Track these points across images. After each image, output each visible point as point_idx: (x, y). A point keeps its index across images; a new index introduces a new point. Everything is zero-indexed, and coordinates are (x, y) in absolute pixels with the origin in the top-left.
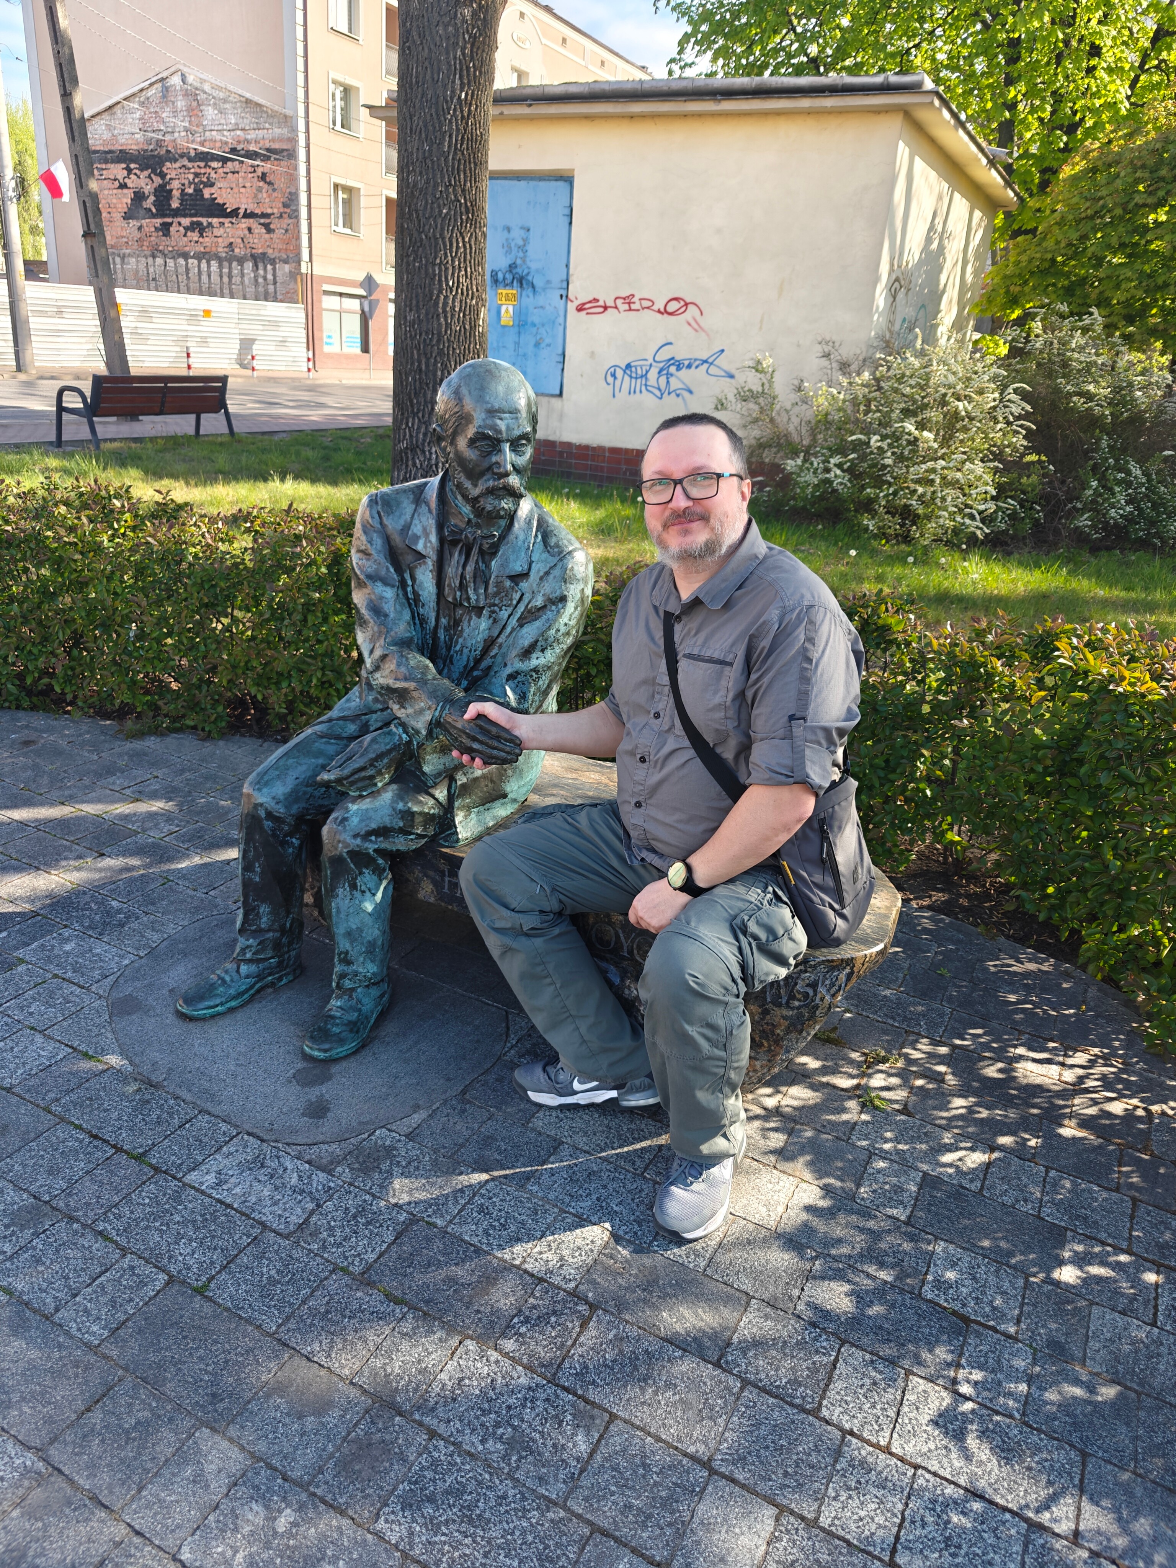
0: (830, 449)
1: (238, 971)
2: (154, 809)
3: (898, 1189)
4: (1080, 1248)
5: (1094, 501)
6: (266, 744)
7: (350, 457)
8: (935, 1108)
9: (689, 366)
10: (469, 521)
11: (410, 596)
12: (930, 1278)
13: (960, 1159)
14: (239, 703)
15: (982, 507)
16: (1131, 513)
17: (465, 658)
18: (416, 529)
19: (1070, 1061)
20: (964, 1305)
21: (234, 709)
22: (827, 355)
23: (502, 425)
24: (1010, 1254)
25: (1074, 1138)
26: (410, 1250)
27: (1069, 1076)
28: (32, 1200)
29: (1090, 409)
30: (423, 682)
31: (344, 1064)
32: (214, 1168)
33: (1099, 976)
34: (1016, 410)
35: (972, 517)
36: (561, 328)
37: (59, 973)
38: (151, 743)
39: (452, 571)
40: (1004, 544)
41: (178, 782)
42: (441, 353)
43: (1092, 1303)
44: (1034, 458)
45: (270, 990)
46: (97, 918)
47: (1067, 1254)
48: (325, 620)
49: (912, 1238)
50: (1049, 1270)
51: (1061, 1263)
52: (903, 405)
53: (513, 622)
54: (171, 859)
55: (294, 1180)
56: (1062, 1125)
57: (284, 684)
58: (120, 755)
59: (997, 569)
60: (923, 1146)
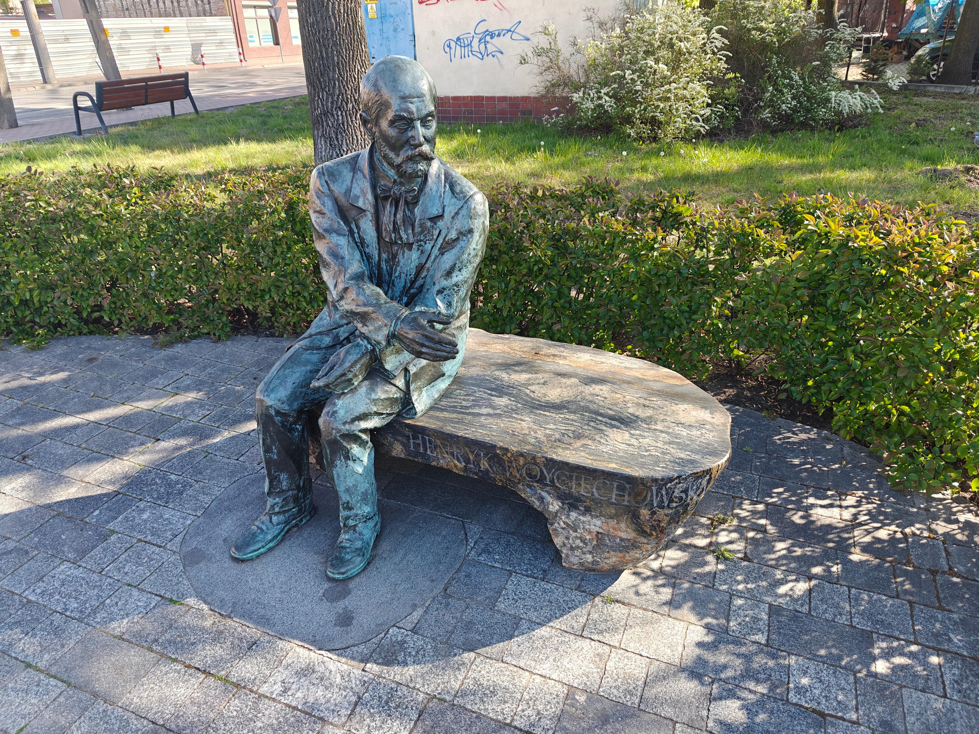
0: (599, 83)
1: (271, 521)
2: (190, 399)
3: (756, 620)
4: (884, 645)
5: (771, 100)
6: (260, 340)
7: (281, 121)
8: (765, 553)
9: (499, 35)
10: (395, 181)
11: (358, 240)
12: (791, 686)
13: (791, 590)
14: (237, 312)
15: (702, 112)
16: (795, 106)
17: (403, 280)
18: (356, 191)
19: (844, 503)
20: (819, 703)
21: (234, 316)
22: (589, 19)
23: (413, 107)
24: (840, 658)
25: (861, 562)
26: (431, 724)
27: (847, 515)
28: (151, 725)
29: (764, 38)
30: (378, 306)
32: (280, 679)
33: (848, 437)
34: (719, 44)
35: (697, 120)
36: (410, 17)
37: (141, 537)
38: (179, 349)
39: (386, 219)
40: (716, 135)
41: (203, 376)
42: (335, 44)
43: (901, 687)
44: (732, 75)
45: (295, 529)
46: (162, 490)
47: (877, 651)
48: (289, 248)
49: (774, 657)
50: (868, 666)
51: (874, 659)
52: (644, 48)
53: (436, 251)
54: (208, 437)
55: (338, 680)
56: (851, 553)
57: (267, 297)
58: (158, 361)
59: (718, 154)
60: (764, 584)
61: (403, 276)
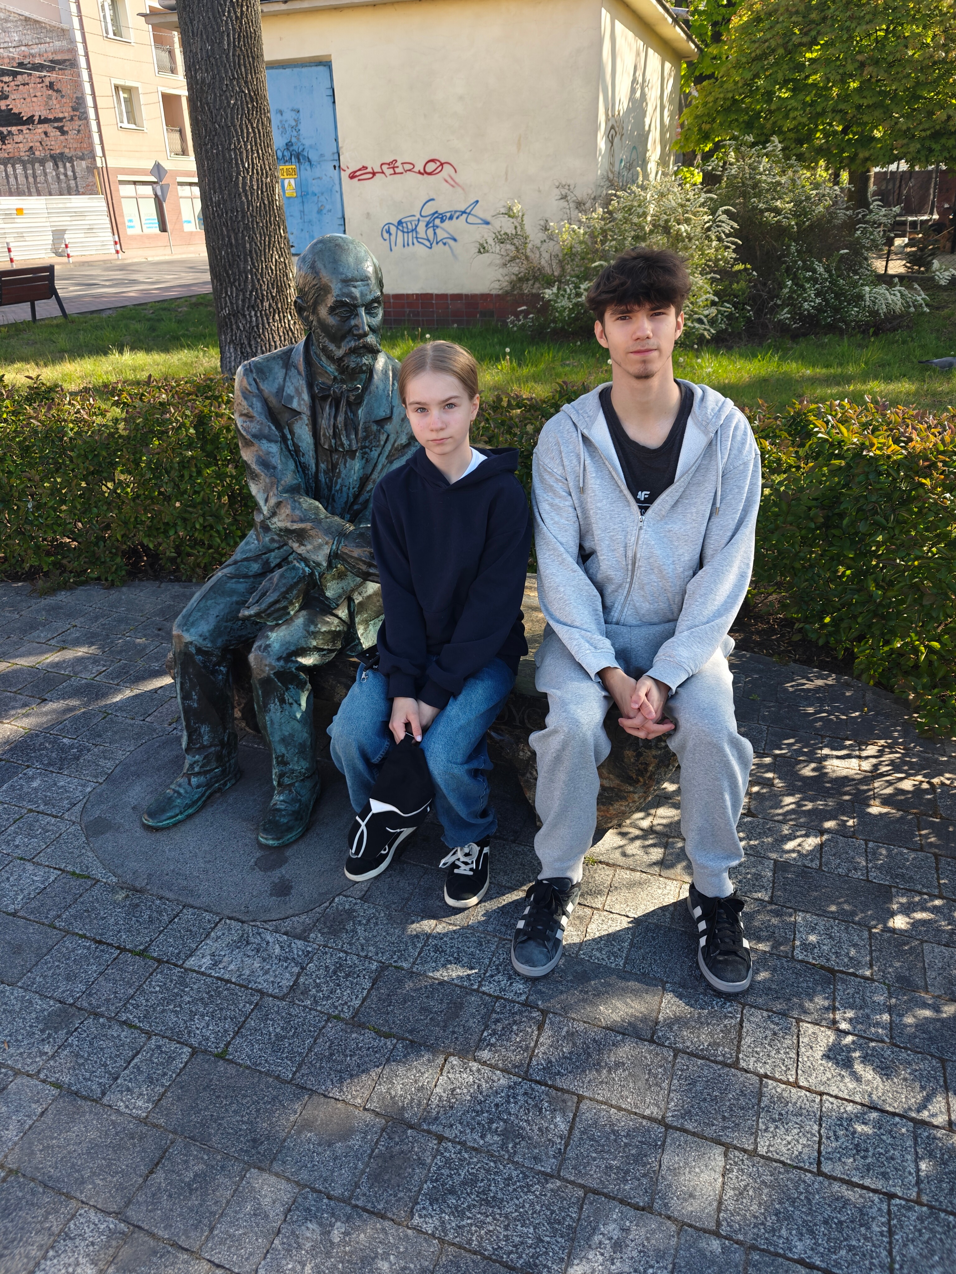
0: (578, 277)
1: (189, 784)
2: (80, 654)
3: (758, 877)
4: (904, 900)
5: (790, 297)
6: (163, 585)
7: (174, 325)
8: (771, 808)
9: (451, 218)
10: (335, 378)
12: (798, 943)
13: (799, 845)
14: (133, 554)
15: (706, 312)
16: (820, 304)
17: (345, 495)
18: (290, 390)
19: (864, 754)
20: (828, 960)
21: (129, 558)
22: (564, 197)
23: (356, 292)
24: (853, 914)
25: (881, 814)
26: (387, 992)
27: (866, 765)
28: (58, 1005)
29: (779, 222)
30: (317, 521)
31: (295, 847)
32: (208, 952)
33: (872, 683)
34: (726, 229)
35: (700, 321)
36: (338, 195)
37: (33, 807)
38: (63, 597)
39: (324, 423)
40: (723, 340)
41: (95, 627)
42: (247, 227)
43: (922, 941)
44: (741, 267)
45: (218, 795)
46: (54, 755)
47: (895, 907)
48: (199, 473)
49: (777, 914)
50: (885, 923)
51: (893, 914)
52: (633, 233)
53: (383, 460)
54: (105, 695)
55: (277, 951)
56: (869, 806)
57: (171, 533)
58: (38, 611)
59: (725, 362)
60: (770, 839)
61: (345, 489)
